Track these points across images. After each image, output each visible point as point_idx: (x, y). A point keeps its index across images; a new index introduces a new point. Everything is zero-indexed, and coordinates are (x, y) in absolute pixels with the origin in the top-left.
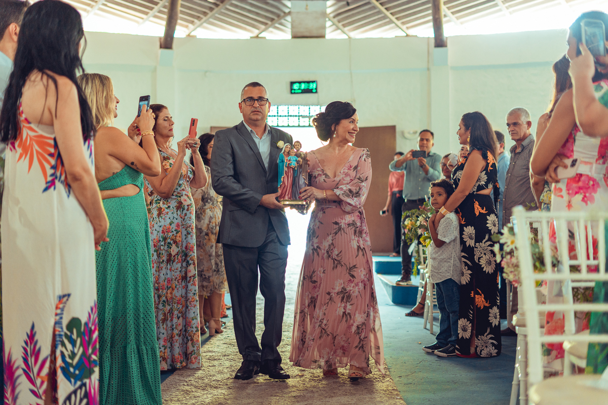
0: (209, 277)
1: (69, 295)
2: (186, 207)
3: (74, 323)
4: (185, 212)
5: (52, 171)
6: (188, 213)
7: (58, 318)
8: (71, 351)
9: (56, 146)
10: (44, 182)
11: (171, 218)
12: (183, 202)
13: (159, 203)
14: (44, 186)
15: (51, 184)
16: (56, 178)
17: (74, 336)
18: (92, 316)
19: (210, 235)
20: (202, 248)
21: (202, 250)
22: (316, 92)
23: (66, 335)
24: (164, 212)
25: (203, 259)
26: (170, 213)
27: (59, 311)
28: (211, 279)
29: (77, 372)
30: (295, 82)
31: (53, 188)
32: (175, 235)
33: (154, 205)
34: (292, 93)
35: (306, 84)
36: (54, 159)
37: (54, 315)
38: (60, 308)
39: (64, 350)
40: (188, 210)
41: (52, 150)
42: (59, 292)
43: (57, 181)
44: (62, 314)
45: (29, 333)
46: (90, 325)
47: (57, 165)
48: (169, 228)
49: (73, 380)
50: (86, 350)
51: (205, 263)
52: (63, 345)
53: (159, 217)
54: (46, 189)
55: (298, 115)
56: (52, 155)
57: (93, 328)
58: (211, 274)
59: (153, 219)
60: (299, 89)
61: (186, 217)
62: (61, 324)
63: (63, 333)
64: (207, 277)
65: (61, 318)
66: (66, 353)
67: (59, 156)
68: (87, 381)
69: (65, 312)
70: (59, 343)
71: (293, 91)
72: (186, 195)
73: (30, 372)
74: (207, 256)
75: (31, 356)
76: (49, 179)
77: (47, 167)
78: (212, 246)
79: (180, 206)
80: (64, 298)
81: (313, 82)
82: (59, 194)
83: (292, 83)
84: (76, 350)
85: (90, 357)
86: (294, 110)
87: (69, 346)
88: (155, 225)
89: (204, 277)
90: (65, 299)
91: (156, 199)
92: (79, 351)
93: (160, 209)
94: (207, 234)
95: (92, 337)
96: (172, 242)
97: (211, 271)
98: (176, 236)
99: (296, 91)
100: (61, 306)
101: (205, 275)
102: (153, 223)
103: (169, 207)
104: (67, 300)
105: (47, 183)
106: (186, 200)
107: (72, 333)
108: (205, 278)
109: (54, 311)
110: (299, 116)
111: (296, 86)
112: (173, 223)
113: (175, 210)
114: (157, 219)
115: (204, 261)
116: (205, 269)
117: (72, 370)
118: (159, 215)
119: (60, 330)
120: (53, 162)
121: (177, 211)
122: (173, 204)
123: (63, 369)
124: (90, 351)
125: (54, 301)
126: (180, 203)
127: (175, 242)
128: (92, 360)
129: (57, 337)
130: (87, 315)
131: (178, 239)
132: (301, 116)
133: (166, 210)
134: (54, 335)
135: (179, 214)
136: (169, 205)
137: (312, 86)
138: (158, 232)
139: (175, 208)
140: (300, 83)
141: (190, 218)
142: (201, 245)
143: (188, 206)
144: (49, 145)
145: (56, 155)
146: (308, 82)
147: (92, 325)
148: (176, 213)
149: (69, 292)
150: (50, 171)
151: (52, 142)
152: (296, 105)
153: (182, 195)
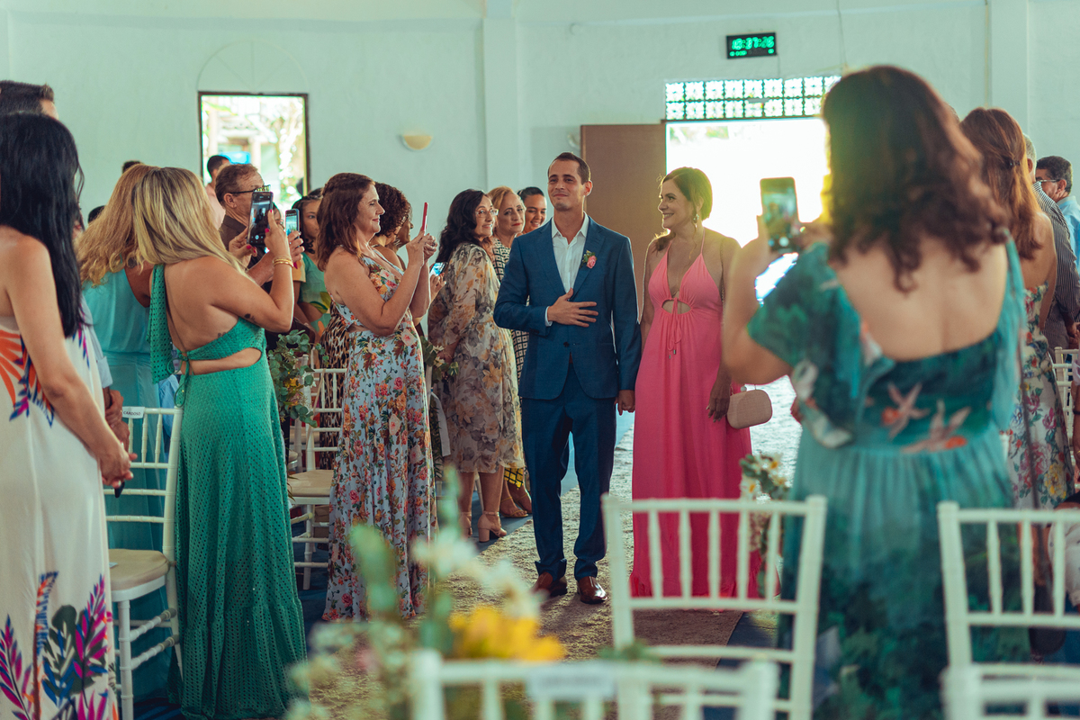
0: (494, 441)
1: (55, 574)
2: (410, 350)
3: (65, 614)
4: (408, 357)
5: (22, 387)
6: (412, 359)
7: (40, 608)
8: (58, 655)
9: (24, 348)
10: (12, 404)
11: (388, 371)
12: (404, 341)
13: (366, 345)
14: (11, 410)
15: (20, 409)
16: (29, 396)
17: (64, 634)
18: (95, 600)
19: (492, 368)
20: (480, 392)
21: (480, 395)
22: (775, 54)
23: (52, 632)
24: (375, 361)
25: (483, 411)
26: (385, 362)
27: (42, 599)
28: (497, 443)
29: (64, 685)
30: (735, 37)
31: (25, 412)
32: (394, 398)
33: (358, 349)
34: (729, 57)
35: (756, 39)
36: (23, 368)
37: (35, 605)
38: (43, 594)
39: (48, 656)
40: (411, 355)
41: (20, 354)
42: (41, 569)
43: (30, 402)
44: (46, 602)
45: (4, 632)
46: (92, 614)
47: (28, 378)
48: (384, 388)
49: (58, 698)
50: (79, 650)
51: (486, 416)
52: (48, 648)
53: (366, 369)
54: (15, 415)
55: (741, 97)
56: (19, 362)
57: (96, 617)
58: (496, 436)
59: (358, 372)
60: (742, 49)
61: (409, 366)
62: (45, 617)
63: (47, 631)
64: (490, 441)
65: (45, 608)
66: (51, 660)
67: (30, 363)
68: (77, 697)
69: (50, 600)
70: (43, 645)
71: (732, 54)
72: (408, 328)
73: (12, 687)
74: (490, 405)
75: (11, 665)
76: (19, 399)
77: (14, 380)
78: (497, 388)
79: (400, 349)
80: (50, 577)
81: (768, 35)
82: (36, 422)
83: (730, 39)
84: (65, 654)
85: (86, 660)
86: (734, 88)
87: (56, 649)
88: (361, 383)
89: (485, 441)
90: (50, 580)
91: (360, 338)
92: (69, 654)
93: (368, 356)
94: (486, 368)
95: (94, 631)
96: (390, 411)
97: (497, 431)
98: (396, 401)
99: (738, 54)
100: (45, 590)
101: (486, 438)
102: (357, 379)
103: (383, 352)
104: (53, 581)
105: (15, 405)
106: (408, 338)
107: (60, 629)
108: (488, 443)
109: (35, 599)
110: (744, 99)
111: (737, 44)
112: (391, 379)
113: (394, 357)
114: (365, 372)
115: (484, 414)
116: (486, 427)
117: (58, 683)
118: (368, 365)
119: (44, 626)
120: (22, 372)
121: (397, 358)
122: (389, 346)
123: (45, 683)
124: (87, 652)
125: (34, 585)
126: (400, 344)
127: (396, 411)
128: (89, 665)
129: (40, 636)
130: (89, 598)
131: (399, 405)
132: (748, 98)
133: (379, 358)
134: (36, 635)
135: (400, 363)
136: (383, 348)
137: (769, 42)
138: (367, 395)
139: (393, 353)
140: (744, 37)
141: (416, 367)
142: (478, 387)
143: (412, 347)
144: (14, 346)
145: (26, 363)
146: (760, 36)
147: (95, 613)
148: (394, 361)
149: (56, 571)
150: (18, 388)
151: (18, 342)
152: (738, 80)
153: (402, 330)
